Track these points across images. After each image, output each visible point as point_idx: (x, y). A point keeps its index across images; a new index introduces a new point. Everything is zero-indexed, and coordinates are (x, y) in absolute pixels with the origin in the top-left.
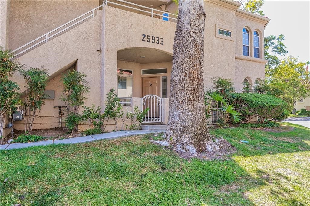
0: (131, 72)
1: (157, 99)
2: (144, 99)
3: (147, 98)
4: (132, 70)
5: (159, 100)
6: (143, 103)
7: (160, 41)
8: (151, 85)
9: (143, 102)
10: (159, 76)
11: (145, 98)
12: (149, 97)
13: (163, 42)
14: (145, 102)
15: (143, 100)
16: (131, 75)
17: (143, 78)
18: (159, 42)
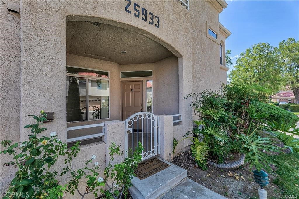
0: (106, 74)
1: (151, 118)
2: (130, 123)
3: (135, 118)
4: (109, 72)
5: (153, 118)
6: (127, 129)
7: (155, 20)
8: (132, 90)
9: (129, 127)
10: (143, 80)
11: (132, 119)
12: (138, 117)
13: (159, 24)
14: (131, 127)
15: (127, 124)
16: (108, 79)
17: (122, 82)
18: (153, 21)
